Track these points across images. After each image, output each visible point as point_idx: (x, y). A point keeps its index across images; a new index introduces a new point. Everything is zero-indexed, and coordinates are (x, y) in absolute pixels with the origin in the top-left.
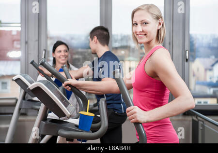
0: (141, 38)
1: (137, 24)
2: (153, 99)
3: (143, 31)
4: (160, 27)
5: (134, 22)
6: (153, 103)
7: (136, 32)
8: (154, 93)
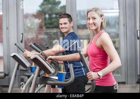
0: (92, 27)
1: (90, 19)
2: (102, 61)
3: (93, 23)
4: (103, 21)
5: (88, 18)
6: (101, 63)
7: (89, 24)
8: (102, 58)
